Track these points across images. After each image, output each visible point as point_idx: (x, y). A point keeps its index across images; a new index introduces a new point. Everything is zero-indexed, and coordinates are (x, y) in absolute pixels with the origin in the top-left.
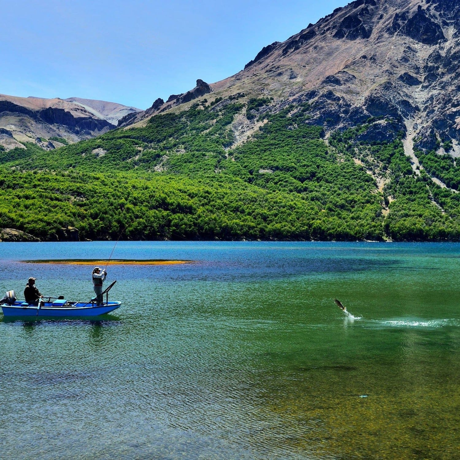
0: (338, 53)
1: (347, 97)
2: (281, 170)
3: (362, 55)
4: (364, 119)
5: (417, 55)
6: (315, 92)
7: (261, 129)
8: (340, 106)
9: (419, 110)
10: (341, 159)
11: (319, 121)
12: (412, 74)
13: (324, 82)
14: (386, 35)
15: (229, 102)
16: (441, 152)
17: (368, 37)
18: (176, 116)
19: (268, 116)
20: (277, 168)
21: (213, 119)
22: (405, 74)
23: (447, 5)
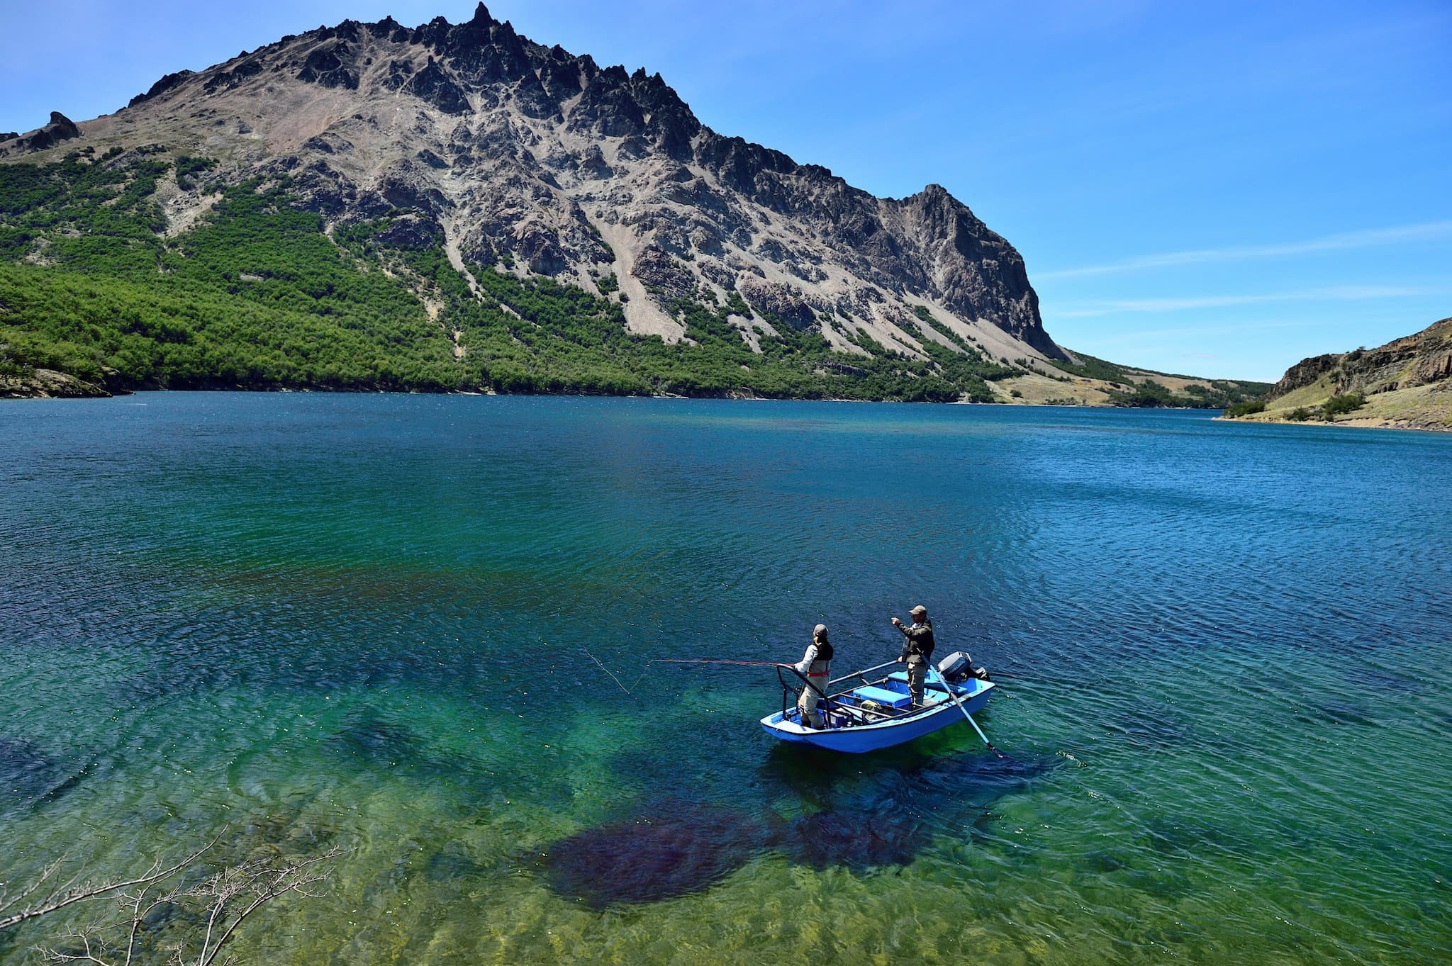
0: (310, 103)
1: (348, 173)
2: (277, 278)
3: (355, 113)
4: (383, 209)
5: (436, 126)
6: (296, 160)
7: (214, 207)
8: (340, 186)
9: (455, 207)
10: (364, 268)
11: (313, 206)
12: (435, 154)
13: (306, 146)
14: (384, 90)
15: (140, 157)
16: (500, 268)
17: (355, 87)
18: (40, 170)
19: (219, 187)
20: (269, 274)
21: (118, 182)
22: (426, 151)
23: (468, 64)
